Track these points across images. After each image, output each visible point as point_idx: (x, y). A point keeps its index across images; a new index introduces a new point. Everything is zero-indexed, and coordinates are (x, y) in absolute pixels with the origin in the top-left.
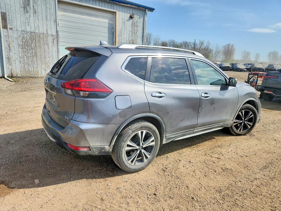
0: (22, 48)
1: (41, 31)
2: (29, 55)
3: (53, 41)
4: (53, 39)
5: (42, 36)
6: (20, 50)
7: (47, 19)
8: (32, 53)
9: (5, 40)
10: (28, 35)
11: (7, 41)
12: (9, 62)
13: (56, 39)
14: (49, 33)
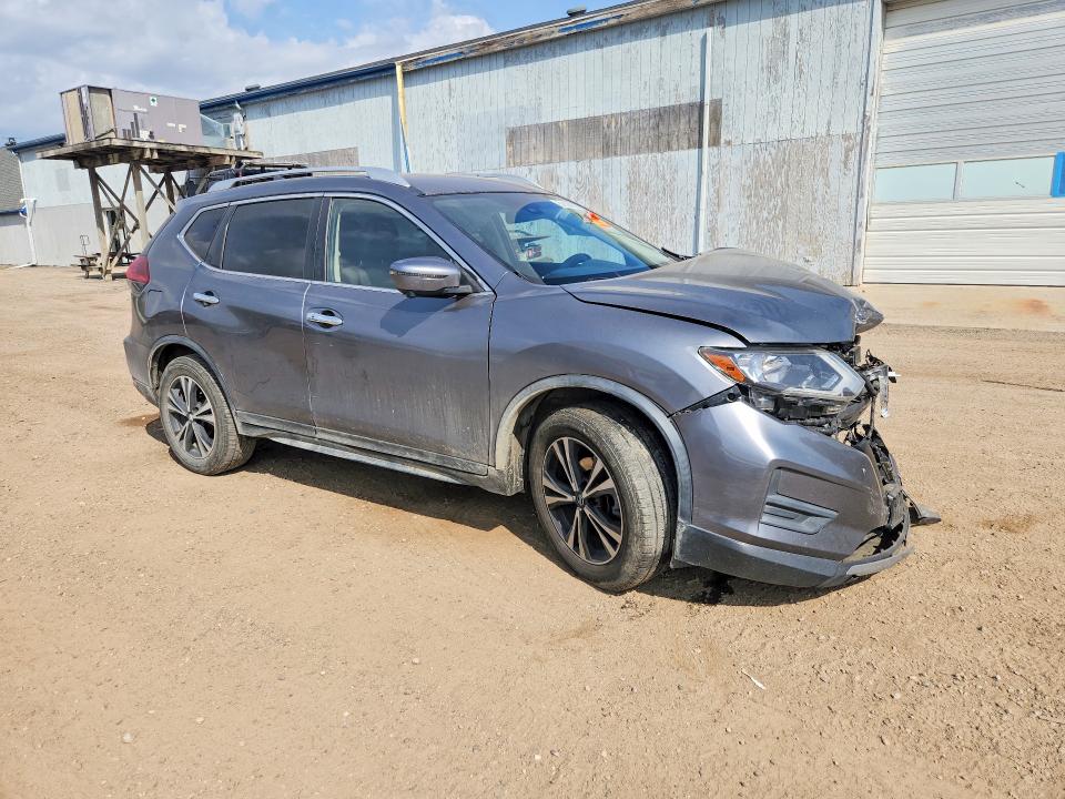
0: (748, 197)
1: (810, 130)
2: (765, 214)
3: (847, 157)
4: (848, 150)
5: (809, 146)
6: (745, 202)
7: (835, 84)
8: (775, 207)
9: (710, 181)
10: (770, 154)
11: (714, 181)
12: (712, 242)
13: (858, 148)
14: (836, 130)
